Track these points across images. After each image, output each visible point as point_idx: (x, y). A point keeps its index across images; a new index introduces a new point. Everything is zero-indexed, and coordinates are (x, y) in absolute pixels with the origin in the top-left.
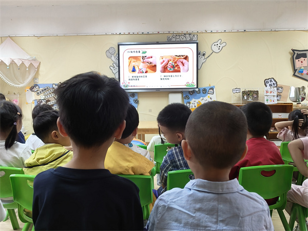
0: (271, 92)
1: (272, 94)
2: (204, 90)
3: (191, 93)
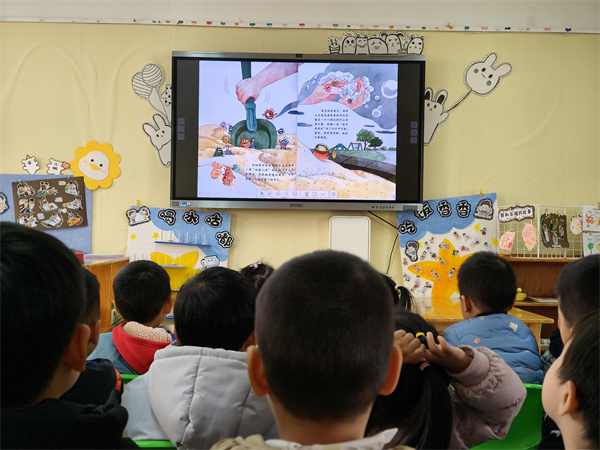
2: (463, 207)
3: (422, 215)
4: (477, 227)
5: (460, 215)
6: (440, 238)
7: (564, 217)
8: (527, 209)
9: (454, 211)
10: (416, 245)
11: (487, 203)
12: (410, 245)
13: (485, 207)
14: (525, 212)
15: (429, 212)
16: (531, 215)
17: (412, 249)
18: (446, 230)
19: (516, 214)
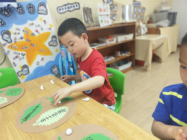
0: (104, 11)
1: (106, 13)
2: (31, 7)
3: (6, 13)
4: (41, 19)
5: (30, 12)
6: (22, 27)
7: (90, 9)
8: (75, 5)
9: (26, 10)
10: (8, 33)
11: (43, 5)
12: (4, 33)
13: (42, 8)
14: (74, 6)
15: (10, 11)
16: (78, 7)
17: (6, 36)
18: (24, 22)
19: (68, 8)
